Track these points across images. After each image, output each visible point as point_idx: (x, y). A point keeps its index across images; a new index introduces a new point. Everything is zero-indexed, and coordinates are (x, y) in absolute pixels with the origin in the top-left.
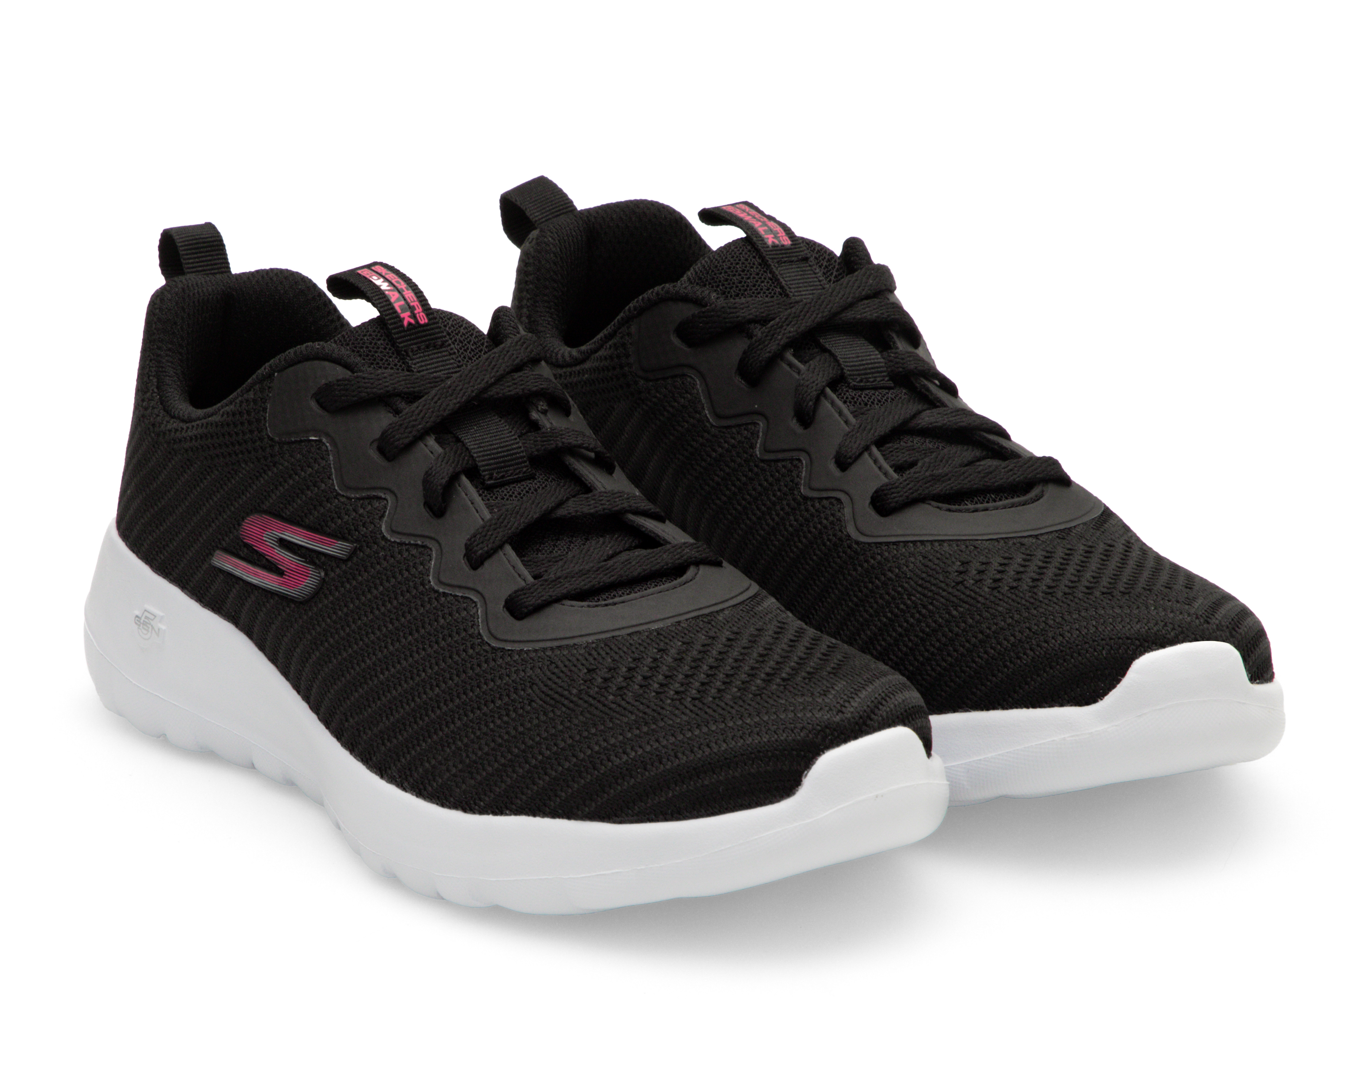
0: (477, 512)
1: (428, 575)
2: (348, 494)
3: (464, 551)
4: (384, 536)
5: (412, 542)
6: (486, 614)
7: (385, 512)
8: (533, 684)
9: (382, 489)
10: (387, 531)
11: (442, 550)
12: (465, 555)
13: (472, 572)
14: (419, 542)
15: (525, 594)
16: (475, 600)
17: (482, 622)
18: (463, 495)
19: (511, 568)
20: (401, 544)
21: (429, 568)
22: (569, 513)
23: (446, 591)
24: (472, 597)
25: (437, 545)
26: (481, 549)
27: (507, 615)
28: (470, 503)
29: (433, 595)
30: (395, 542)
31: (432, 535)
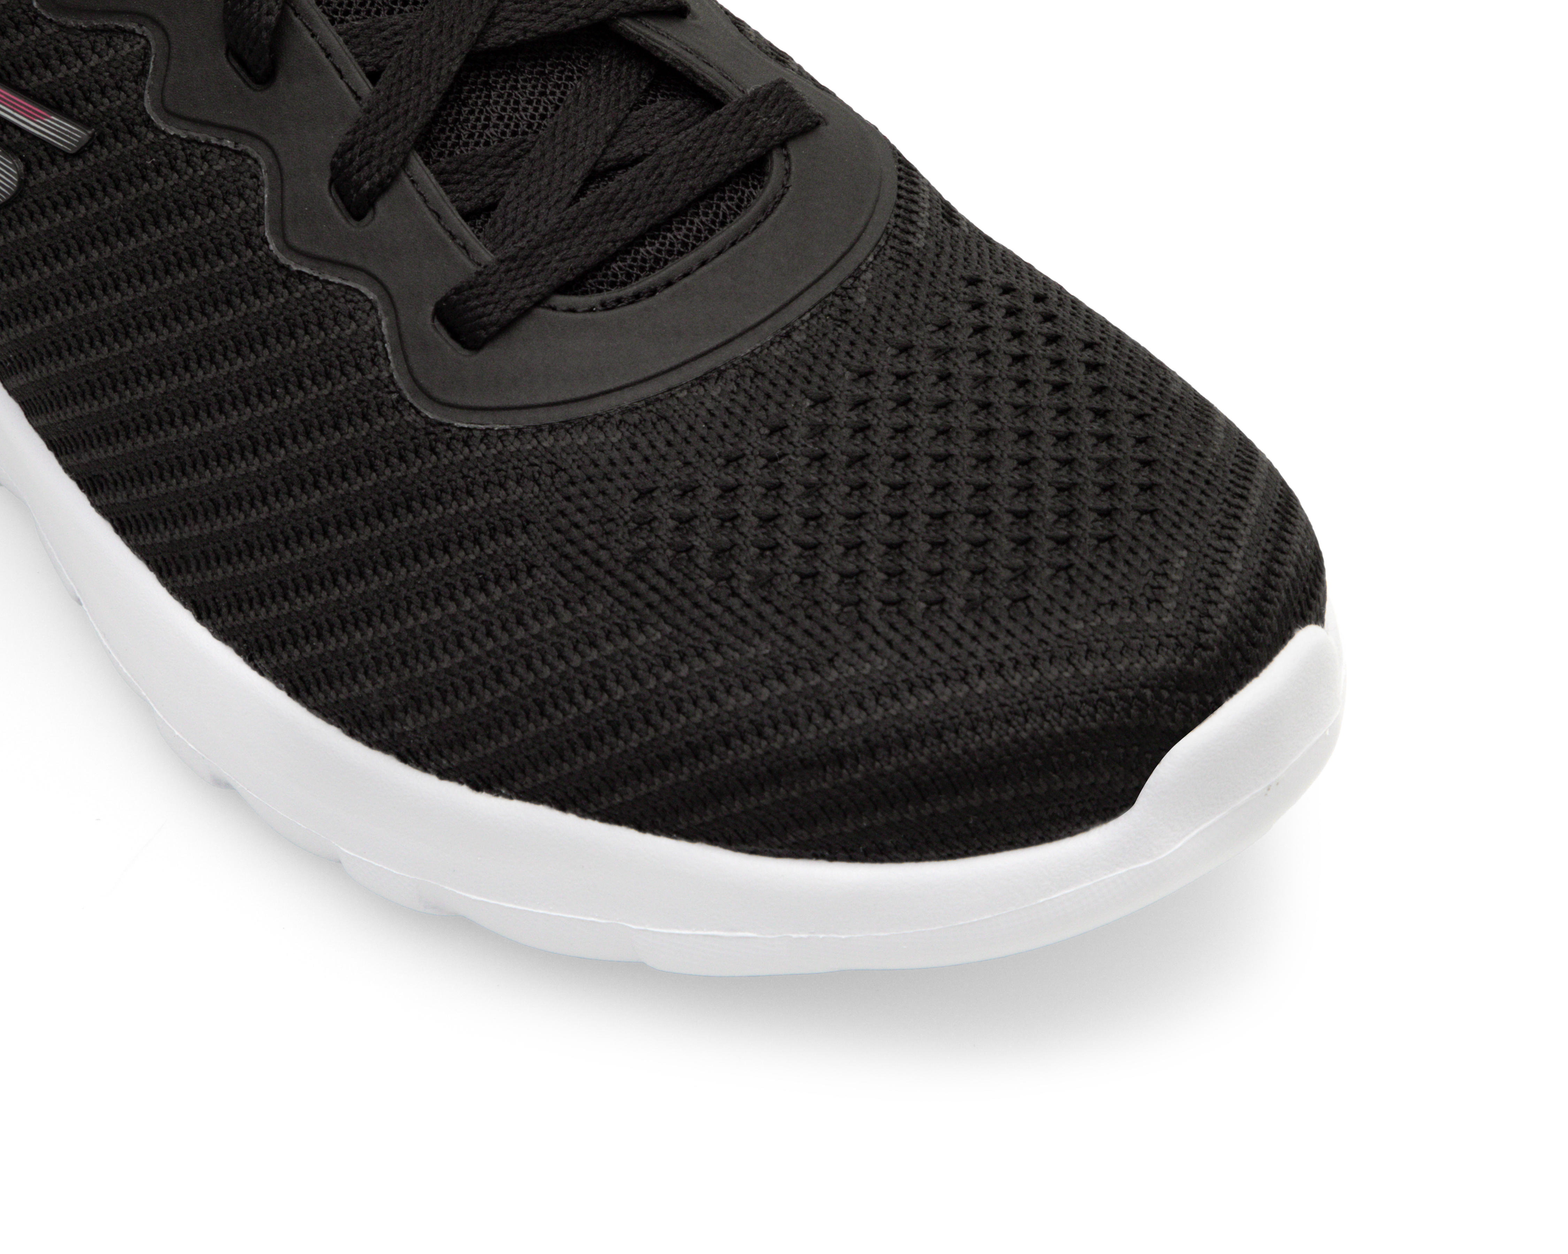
0: (342, 77)
1: (260, 224)
2: (62, 20)
3: (327, 175)
4: (149, 119)
5: (214, 141)
6: (400, 335)
7: (145, 65)
8: (528, 522)
9: (133, 14)
10: (156, 110)
11: (280, 169)
12: (332, 181)
13: (352, 227)
14: (228, 143)
15: (478, 297)
16: (371, 296)
17: (393, 352)
18: (307, 34)
19: (433, 220)
20: (190, 141)
21: (261, 206)
22: (512, 37)
23: (306, 270)
24: (363, 290)
25: (269, 153)
26: (368, 178)
27: (441, 336)
28: (323, 55)
29: (280, 276)
30: (176, 136)
31: (255, 129)
